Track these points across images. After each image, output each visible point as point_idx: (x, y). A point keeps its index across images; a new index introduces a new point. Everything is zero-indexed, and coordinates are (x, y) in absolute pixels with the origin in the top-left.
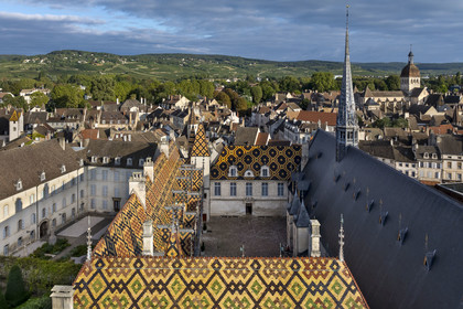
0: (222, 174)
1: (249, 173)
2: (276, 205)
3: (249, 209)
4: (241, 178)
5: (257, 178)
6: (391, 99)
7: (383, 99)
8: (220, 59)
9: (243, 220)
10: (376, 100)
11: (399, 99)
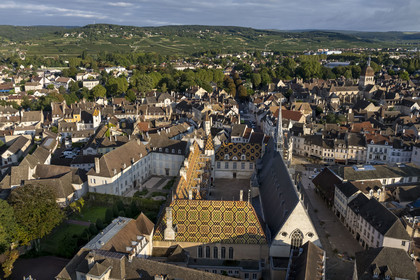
0: (221, 158)
1: (235, 158)
2: (249, 174)
3: (235, 175)
4: (231, 160)
5: (239, 160)
6: (350, 93)
7: (344, 93)
8: (233, 30)
9: (232, 181)
10: (338, 93)
11: (356, 92)
